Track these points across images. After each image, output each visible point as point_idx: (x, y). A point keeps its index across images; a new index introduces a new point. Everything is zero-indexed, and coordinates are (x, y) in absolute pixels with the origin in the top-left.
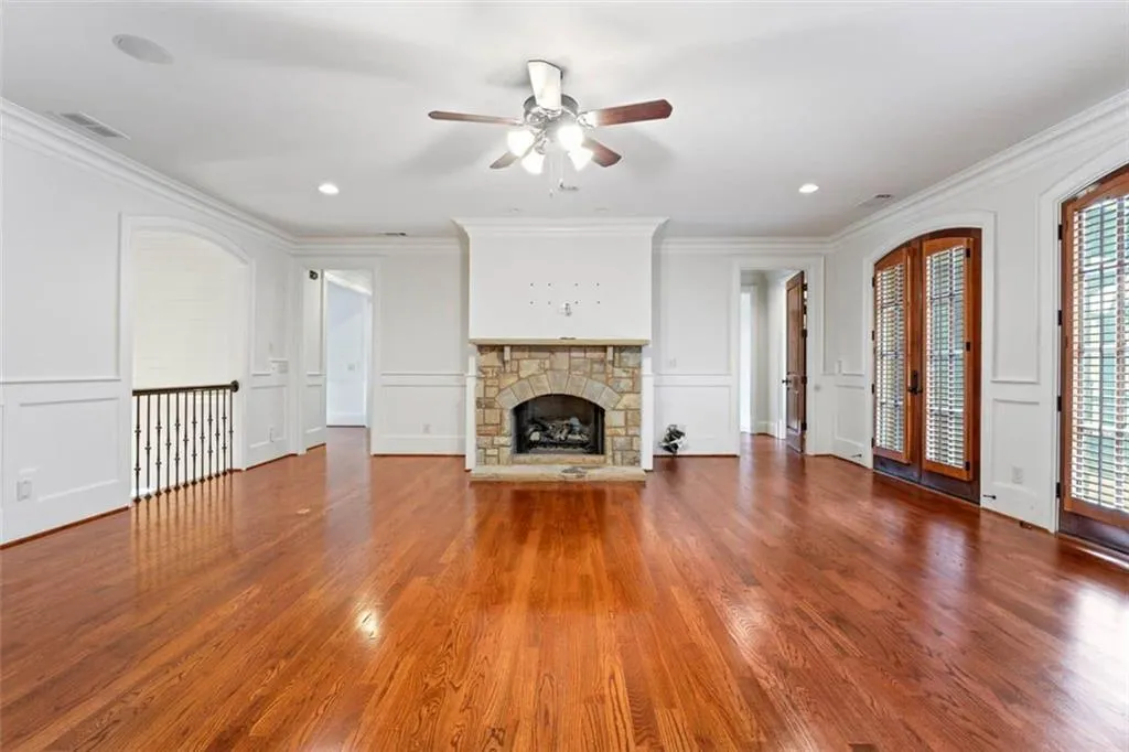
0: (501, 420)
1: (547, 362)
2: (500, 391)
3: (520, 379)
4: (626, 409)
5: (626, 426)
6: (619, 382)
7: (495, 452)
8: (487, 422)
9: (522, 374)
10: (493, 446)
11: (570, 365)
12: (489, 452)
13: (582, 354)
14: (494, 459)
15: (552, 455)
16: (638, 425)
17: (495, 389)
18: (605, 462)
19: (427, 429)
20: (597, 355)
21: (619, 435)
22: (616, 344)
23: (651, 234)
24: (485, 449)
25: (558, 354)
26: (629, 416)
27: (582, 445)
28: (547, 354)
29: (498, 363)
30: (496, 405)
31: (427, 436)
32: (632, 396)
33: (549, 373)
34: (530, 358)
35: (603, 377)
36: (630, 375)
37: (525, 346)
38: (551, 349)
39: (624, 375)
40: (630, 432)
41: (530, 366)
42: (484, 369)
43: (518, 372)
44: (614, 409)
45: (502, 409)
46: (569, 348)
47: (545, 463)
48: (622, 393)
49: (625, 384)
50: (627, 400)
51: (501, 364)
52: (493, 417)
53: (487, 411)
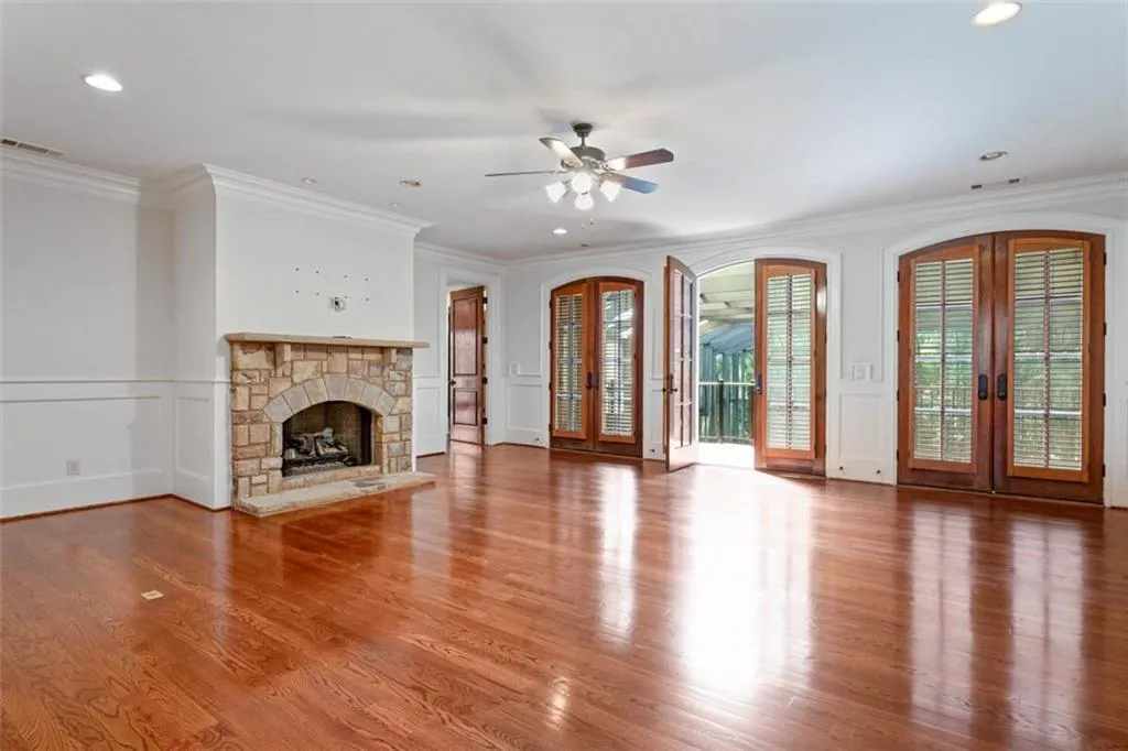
0: (271, 438)
1: (325, 363)
2: (270, 399)
3: (294, 384)
4: (401, 413)
5: (401, 432)
6: (393, 385)
7: (262, 478)
8: (253, 441)
9: (297, 379)
10: (260, 471)
11: (348, 366)
12: (256, 480)
13: (359, 356)
14: (263, 488)
15: (325, 473)
16: (409, 429)
17: (265, 398)
18: (381, 471)
19: (73, 468)
20: (374, 357)
21: (394, 441)
22: (399, 345)
23: (414, 236)
24: (250, 477)
25: (336, 355)
26: (403, 420)
27: (341, 457)
28: (324, 356)
29: (267, 365)
30: (265, 419)
31: (77, 479)
32: (406, 399)
33: (327, 376)
34: (305, 359)
35: (378, 380)
36: (403, 378)
37: (300, 344)
38: (327, 348)
39: (399, 378)
40: (404, 437)
41: (305, 368)
42: (248, 373)
43: (291, 376)
44: (390, 414)
45: (271, 423)
46: (346, 348)
47: (321, 483)
48: (397, 397)
49: (399, 387)
50: (401, 404)
51: (271, 367)
52: (259, 433)
53: (252, 427)
